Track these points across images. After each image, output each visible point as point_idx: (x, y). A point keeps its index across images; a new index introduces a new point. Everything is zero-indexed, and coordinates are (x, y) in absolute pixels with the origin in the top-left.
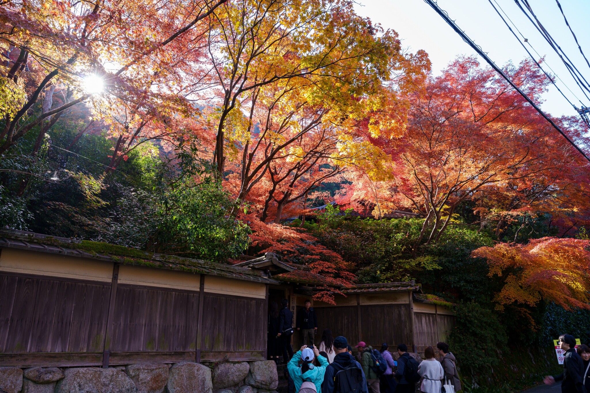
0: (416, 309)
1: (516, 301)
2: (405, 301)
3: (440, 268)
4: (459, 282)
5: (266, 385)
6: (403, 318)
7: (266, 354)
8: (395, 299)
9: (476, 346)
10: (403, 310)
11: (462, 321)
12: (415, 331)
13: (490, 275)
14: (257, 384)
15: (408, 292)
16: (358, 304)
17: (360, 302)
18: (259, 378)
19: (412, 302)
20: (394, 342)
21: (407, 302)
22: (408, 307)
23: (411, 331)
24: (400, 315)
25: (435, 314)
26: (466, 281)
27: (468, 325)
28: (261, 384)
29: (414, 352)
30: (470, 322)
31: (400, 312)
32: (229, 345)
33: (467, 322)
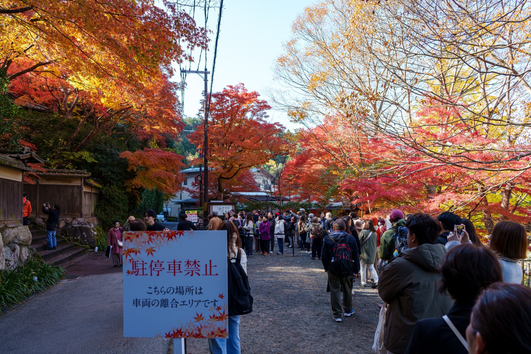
0: (85, 189)
1: (142, 187)
2: (78, 183)
3: (97, 162)
4: (107, 172)
5: (26, 242)
6: (75, 195)
7: (22, 221)
8: (70, 182)
9: (114, 213)
10: (76, 190)
11: (108, 197)
12: (83, 204)
13: (129, 170)
14: (20, 242)
15: (81, 178)
16: (38, 183)
17: (39, 182)
18: (22, 238)
19: (83, 185)
20: (66, 211)
21: (80, 185)
22: (80, 188)
23: (81, 204)
24: (73, 193)
25: (91, 193)
26: (112, 172)
27: (112, 200)
28: (23, 241)
29: (81, 217)
30: (113, 199)
31: (73, 191)
32: (5, 216)
33: (111, 198)
